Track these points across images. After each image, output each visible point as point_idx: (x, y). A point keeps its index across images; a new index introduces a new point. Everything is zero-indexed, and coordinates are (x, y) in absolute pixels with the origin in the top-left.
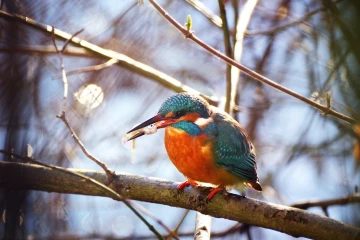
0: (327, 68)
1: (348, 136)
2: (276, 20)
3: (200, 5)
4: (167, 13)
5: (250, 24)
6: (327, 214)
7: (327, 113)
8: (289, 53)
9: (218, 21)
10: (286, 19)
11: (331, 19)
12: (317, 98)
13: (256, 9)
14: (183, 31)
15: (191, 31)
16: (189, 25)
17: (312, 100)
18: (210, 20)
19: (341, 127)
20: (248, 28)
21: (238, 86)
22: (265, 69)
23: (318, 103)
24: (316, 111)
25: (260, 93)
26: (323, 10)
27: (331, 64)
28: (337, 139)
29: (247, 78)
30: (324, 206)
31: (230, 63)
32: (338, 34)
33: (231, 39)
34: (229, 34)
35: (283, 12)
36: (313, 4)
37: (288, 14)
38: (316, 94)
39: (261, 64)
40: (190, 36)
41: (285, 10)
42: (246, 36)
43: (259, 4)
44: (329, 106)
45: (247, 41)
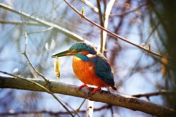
0: (148, 31)
1: (159, 63)
2: (124, 9)
3: (88, 3)
4: (72, 6)
5: (111, 11)
6: (149, 100)
7: (149, 53)
8: (130, 24)
9: (97, 10)
10: (129, 9)
11: (151, 9)
12: (144, 46)
13: (114, 4)
14: (80, 14)
15: (84, 15)
16: (83, 12)
17: (141, 46)
18: (93, 9)
19: (155, 59)
20: (111, 13)
21: (106, 40)
22: (119, 32)
23: (144, 48)
24: (144, 52)
25: (116, 43)
26: (147, 4)
27: (151, 30)
28: (153, 65)
29: (110, 36)
30: (148, 96)
31: (102, 30)
32: (154, 16)
33: (103, 18)
34: (102, 16)
35: (127, 6)
36: (142, 2)
37: (130, 7)
38: (144, 44)
39: (117, 30)
40: (83, 17)
41: (129, 5)
42: (110, 17)
43: (115, 2)
44: (150, 49)
45: (110, 19)
